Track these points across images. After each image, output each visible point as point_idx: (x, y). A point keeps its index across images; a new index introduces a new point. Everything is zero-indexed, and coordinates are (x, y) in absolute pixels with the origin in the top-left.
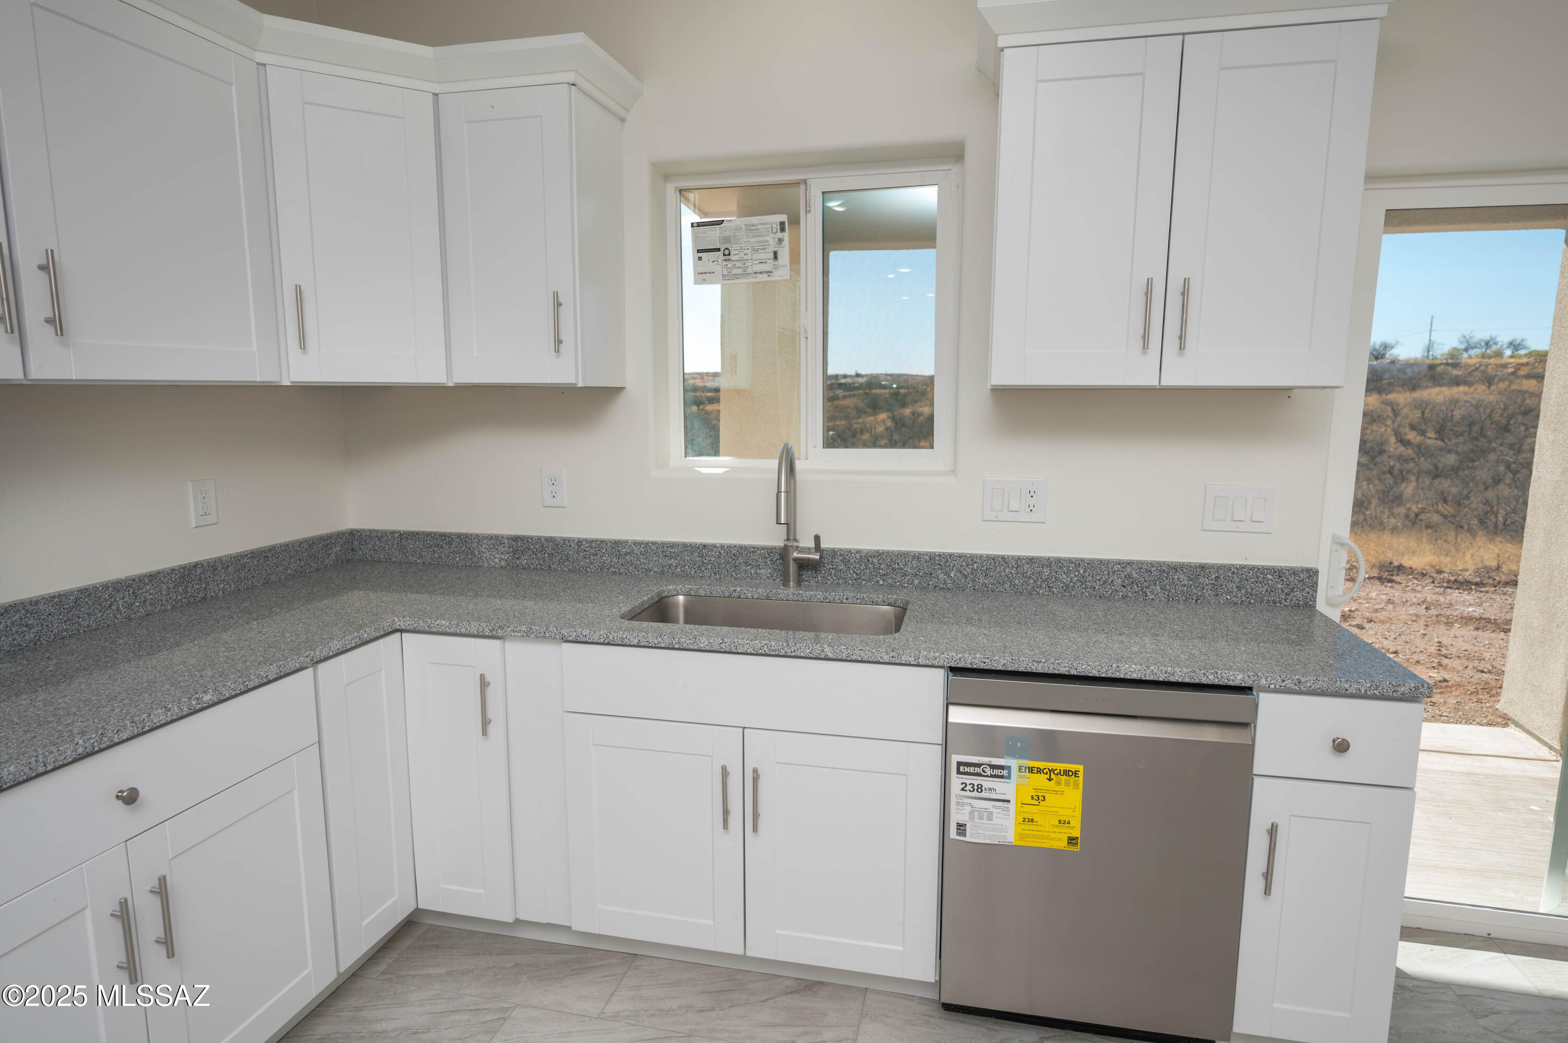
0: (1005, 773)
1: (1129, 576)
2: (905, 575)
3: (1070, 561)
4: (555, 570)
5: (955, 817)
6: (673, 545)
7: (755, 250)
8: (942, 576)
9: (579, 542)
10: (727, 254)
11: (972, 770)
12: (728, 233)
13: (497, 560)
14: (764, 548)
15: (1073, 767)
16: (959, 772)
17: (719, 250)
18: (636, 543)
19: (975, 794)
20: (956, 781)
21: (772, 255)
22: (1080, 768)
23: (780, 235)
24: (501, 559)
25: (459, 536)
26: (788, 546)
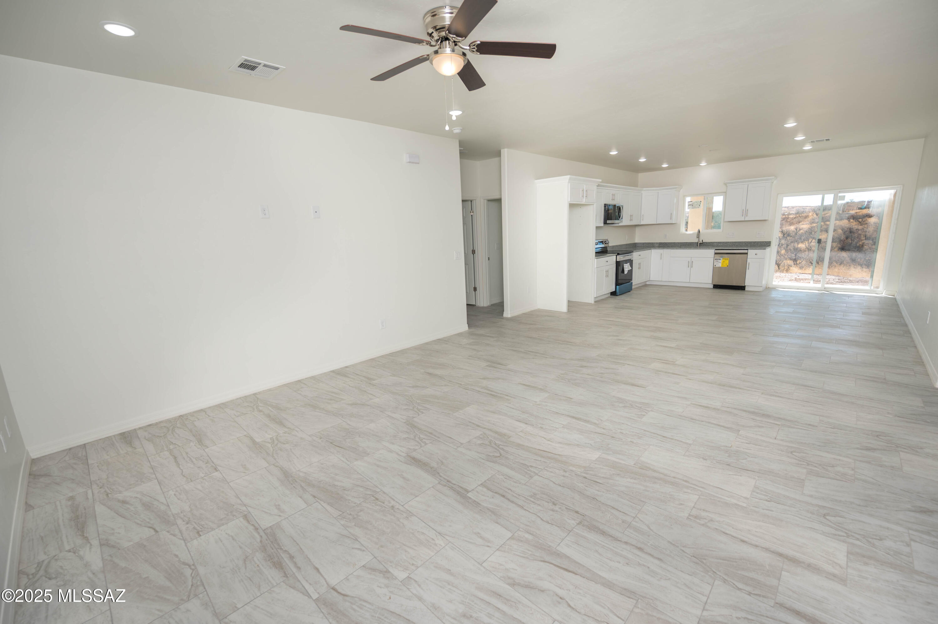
0: (720, 259)
2: (715, 244)
4: (665, 246)
5: (715, 264)
6: (682, 242)
8: (720, 244)
9: (669, 243)
10: (693, 205)
11: (717, 259)
14: (694, 242)
15: (729, 258)
18: (677, 242)
19: (718, 262)
20: (715, 261)
24: (658, 245)
26: (698, 242)
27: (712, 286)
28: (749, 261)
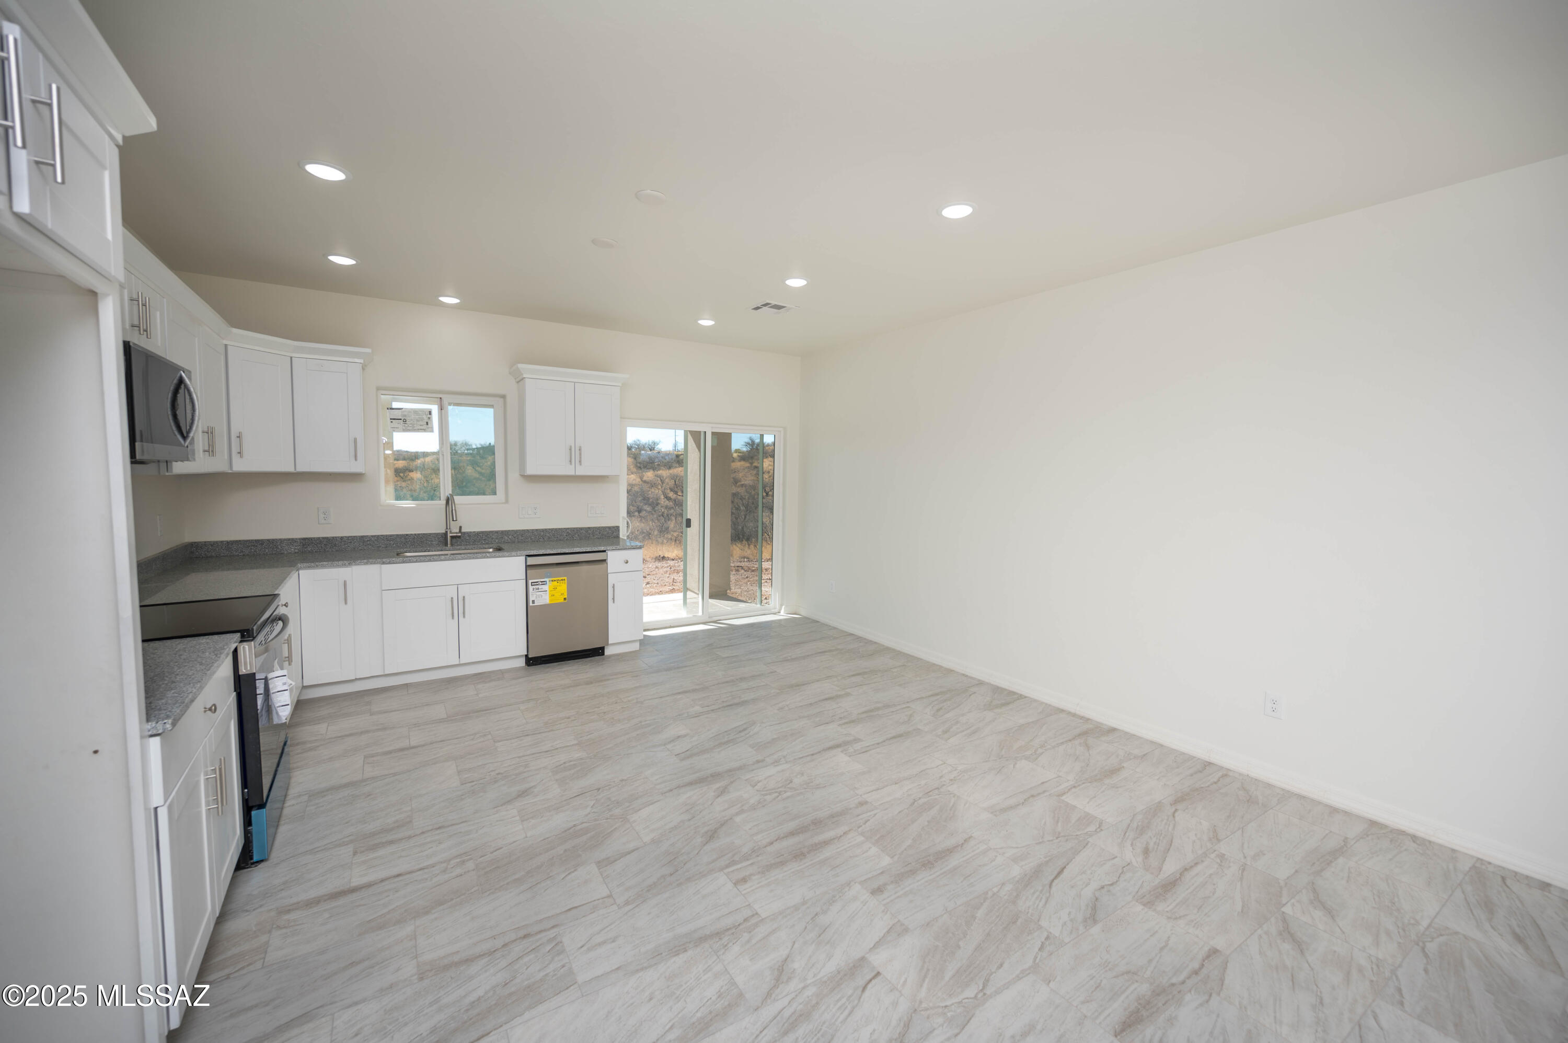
0: (545, 583)
1: (568, 532)
2: (492, 539)
3: (549, 529)
4: (328, 551)
5: (531, 598)
6: (391, 536)
7: (418, 421)
8: (506, 538)
9: (342, 538)
10: (405, 421)
11: (535, 584)
12: (406, 413)
13: (293, 550)
14: (434, 534)
15: (564, 578)
16: (532, 585)
17: (401, 419)
18: (372, 536)
19: (537, 591)
20: (531, 588)
21: (425, 423)
22: (566, 578)
23: (429, 416)
24: (295, 549)
25: (268, 540)
26: (447, 532)
27: (522, 662)
28: (612, 579)
